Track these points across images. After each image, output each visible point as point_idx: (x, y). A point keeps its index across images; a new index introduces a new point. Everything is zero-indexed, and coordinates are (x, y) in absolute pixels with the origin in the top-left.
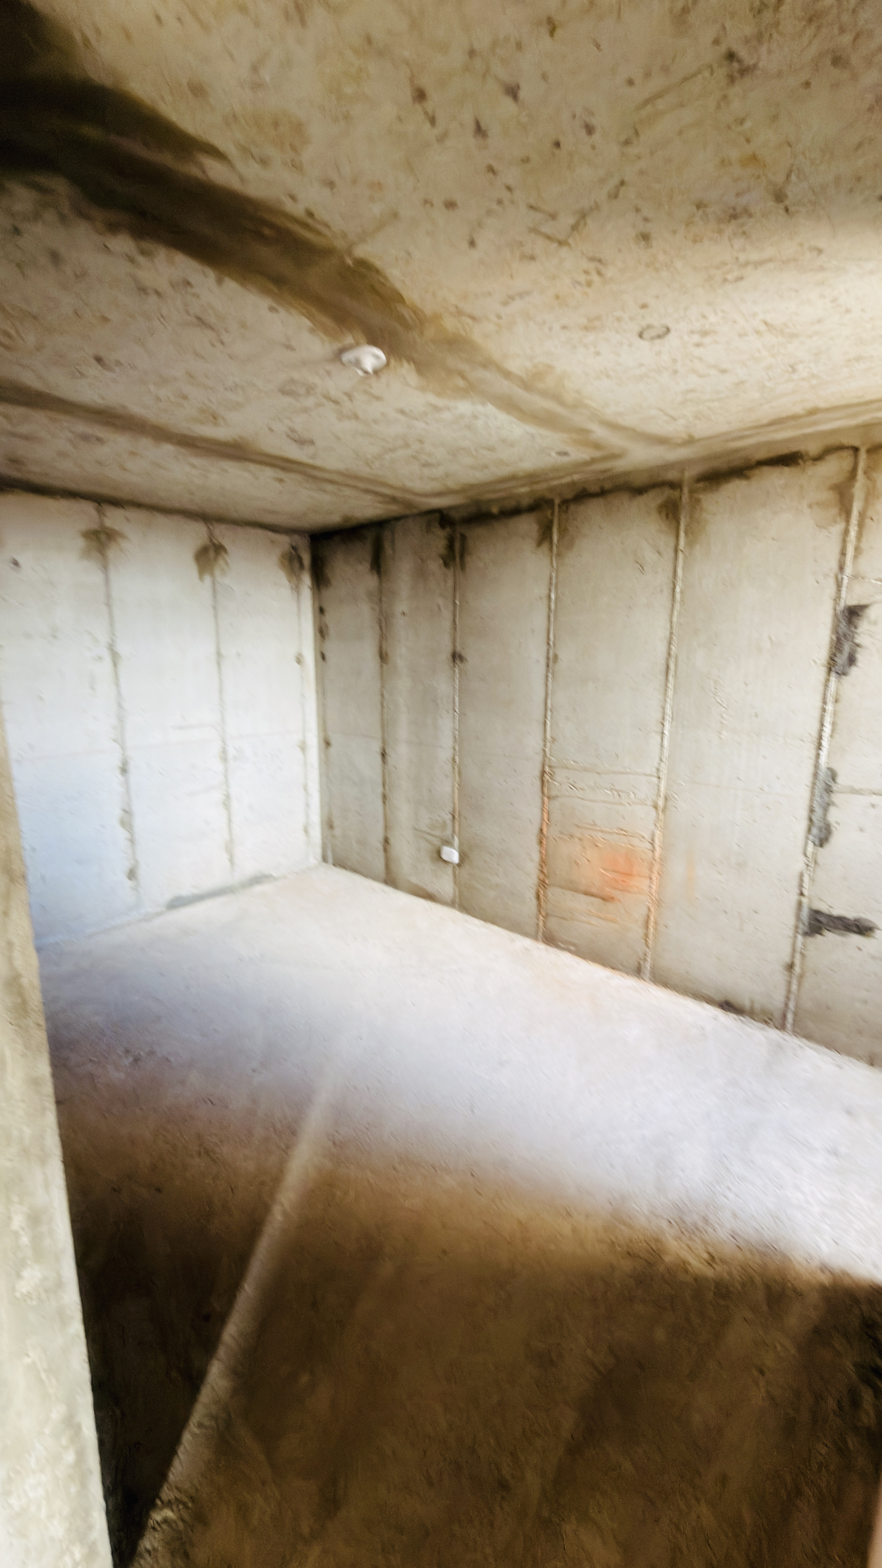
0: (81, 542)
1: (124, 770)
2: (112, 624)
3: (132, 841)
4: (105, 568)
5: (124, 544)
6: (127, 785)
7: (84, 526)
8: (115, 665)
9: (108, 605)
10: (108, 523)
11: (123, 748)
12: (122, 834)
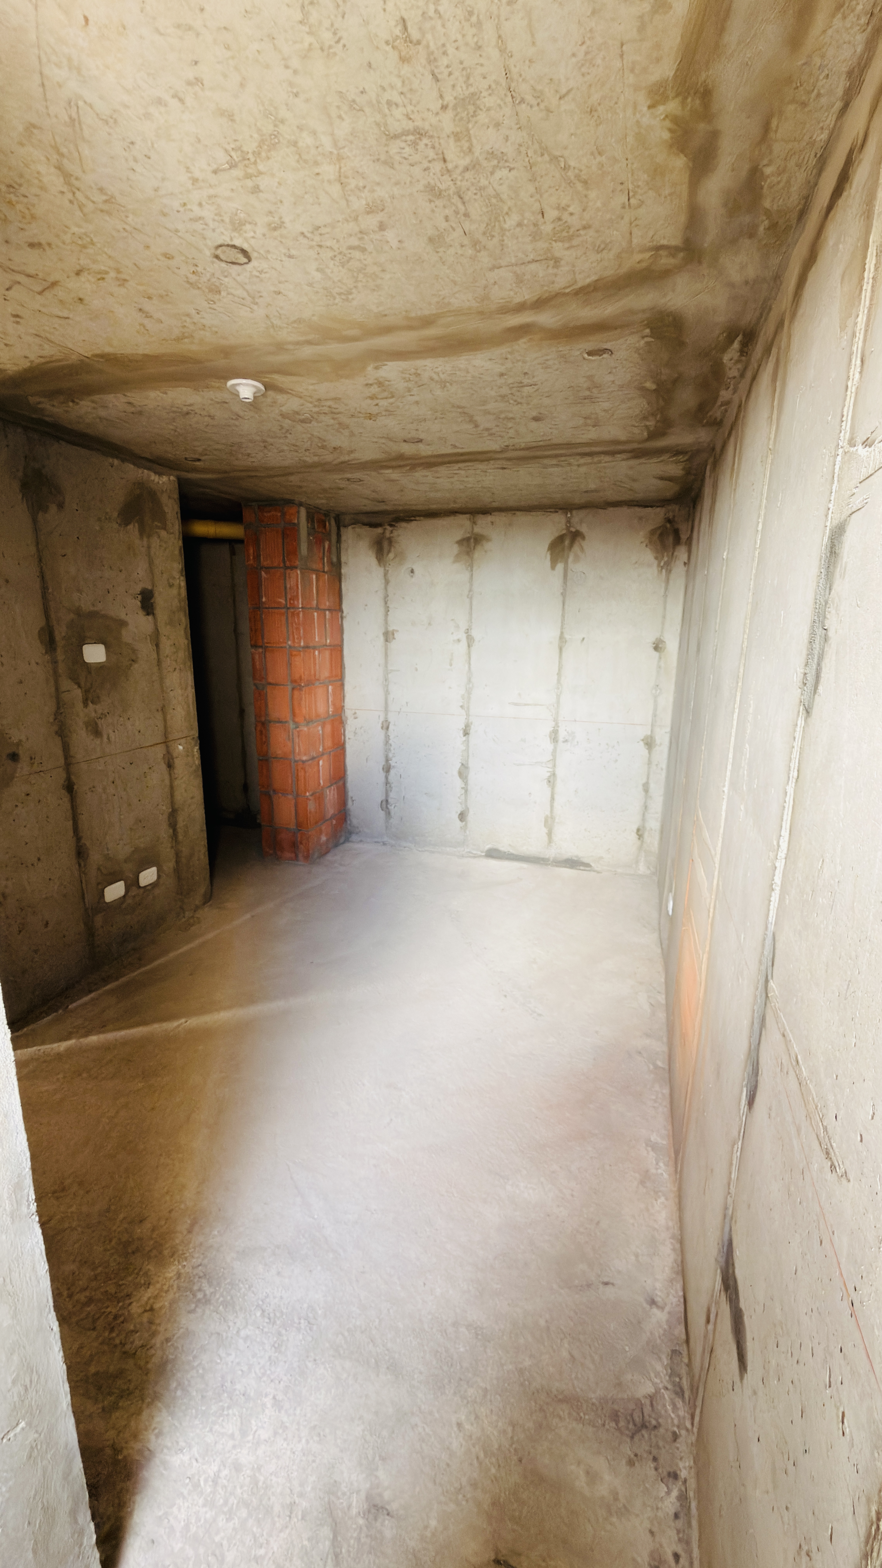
0: (456, 549)
1: (466, 733)
2: (471, 614)
3: (466, 790)
4: (471, 567)
5: (488, 546)
6: (467, 743)
7: (459, 535)
8: (469, 646)
9: (470, 598)
10: (477, 530)
11: (468, 715)
12: (459, 783)
